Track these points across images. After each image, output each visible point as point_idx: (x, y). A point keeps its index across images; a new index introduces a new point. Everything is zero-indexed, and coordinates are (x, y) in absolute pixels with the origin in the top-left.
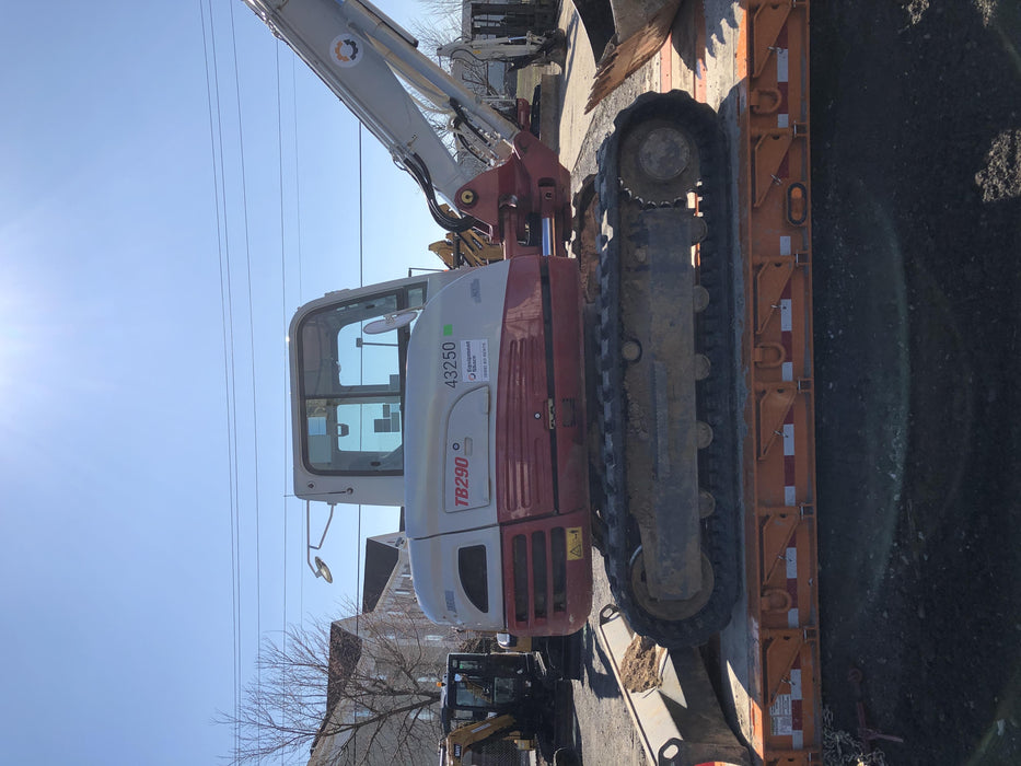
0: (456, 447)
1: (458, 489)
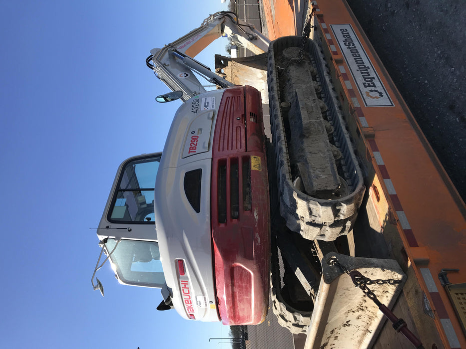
1: (191, 147)
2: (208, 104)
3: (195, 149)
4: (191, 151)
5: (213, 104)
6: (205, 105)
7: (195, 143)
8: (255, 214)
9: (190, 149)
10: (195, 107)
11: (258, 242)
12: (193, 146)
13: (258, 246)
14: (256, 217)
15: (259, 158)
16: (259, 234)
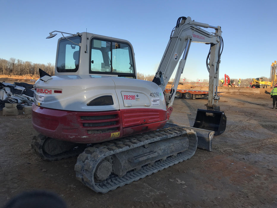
0: (137, 96)
1: (128, 96)
2: (155, 102)
3: (126, 99)
4: (126, 97)
5: (155, 105)
6: (155, 100)
7: (130, 98)
8: (85, 137)
9: (127, 96)
10: (154, 95)
11: (70, 136)
12: (129, 97)
13: (68, 136)
14: (83, 137)
15: (119, 136)
16: (75, 138)
